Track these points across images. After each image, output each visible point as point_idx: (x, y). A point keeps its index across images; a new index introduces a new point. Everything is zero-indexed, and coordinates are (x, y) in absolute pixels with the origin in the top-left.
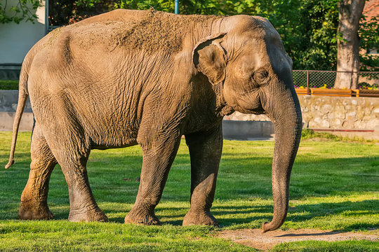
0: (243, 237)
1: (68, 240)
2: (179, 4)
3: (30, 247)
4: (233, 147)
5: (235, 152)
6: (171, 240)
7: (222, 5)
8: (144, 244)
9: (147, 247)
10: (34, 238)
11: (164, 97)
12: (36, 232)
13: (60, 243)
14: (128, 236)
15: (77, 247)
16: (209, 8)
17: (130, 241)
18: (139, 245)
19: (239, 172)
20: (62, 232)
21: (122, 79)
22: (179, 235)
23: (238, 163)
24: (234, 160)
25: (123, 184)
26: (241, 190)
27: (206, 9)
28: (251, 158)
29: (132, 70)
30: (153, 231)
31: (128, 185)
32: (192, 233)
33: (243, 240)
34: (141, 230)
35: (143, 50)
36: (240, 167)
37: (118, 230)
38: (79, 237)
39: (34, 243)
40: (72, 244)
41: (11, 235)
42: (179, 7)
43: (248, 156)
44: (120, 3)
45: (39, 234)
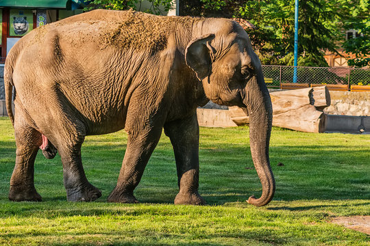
0: (355, 223)
1: (194, 223)
2: (298, 8)
3: (159, 229)
4: (347, 139)
5: (349, 144)
6: (289, 225)
7: (339, 9)
8: (263, 227)
9: (267, 230)
10: (164, 220)
11: (151, 90)
12: (165, 214)
13: (187, 225)
14: (249, 220)
15: (202, 229)
16: (327, 12)
17: (251, 224)
18: (259, 229)
19: (353, 164)
20: (188, 216)
21: (112, 74)
22: (296, 220)
23: (352, 154)
24: (348, 152)
25: (245, 173)
26: (354, 180)
27: (324, 12)
28: (364, 151)
29: (121, 66)
30: (272, 216)
31: (249, 173)
32: (308, 218)
33: (355, 226)
34: (261, 215)
35: (131, 48)
36: (354, 158)
37: (240, 214)
38: (204, 220)
39: (163, 225)
40: (198, 226)
41: (142, 217)
42: (298, 11)
43: (361, 149)
44: (245, 6)
45: (168, 217)
